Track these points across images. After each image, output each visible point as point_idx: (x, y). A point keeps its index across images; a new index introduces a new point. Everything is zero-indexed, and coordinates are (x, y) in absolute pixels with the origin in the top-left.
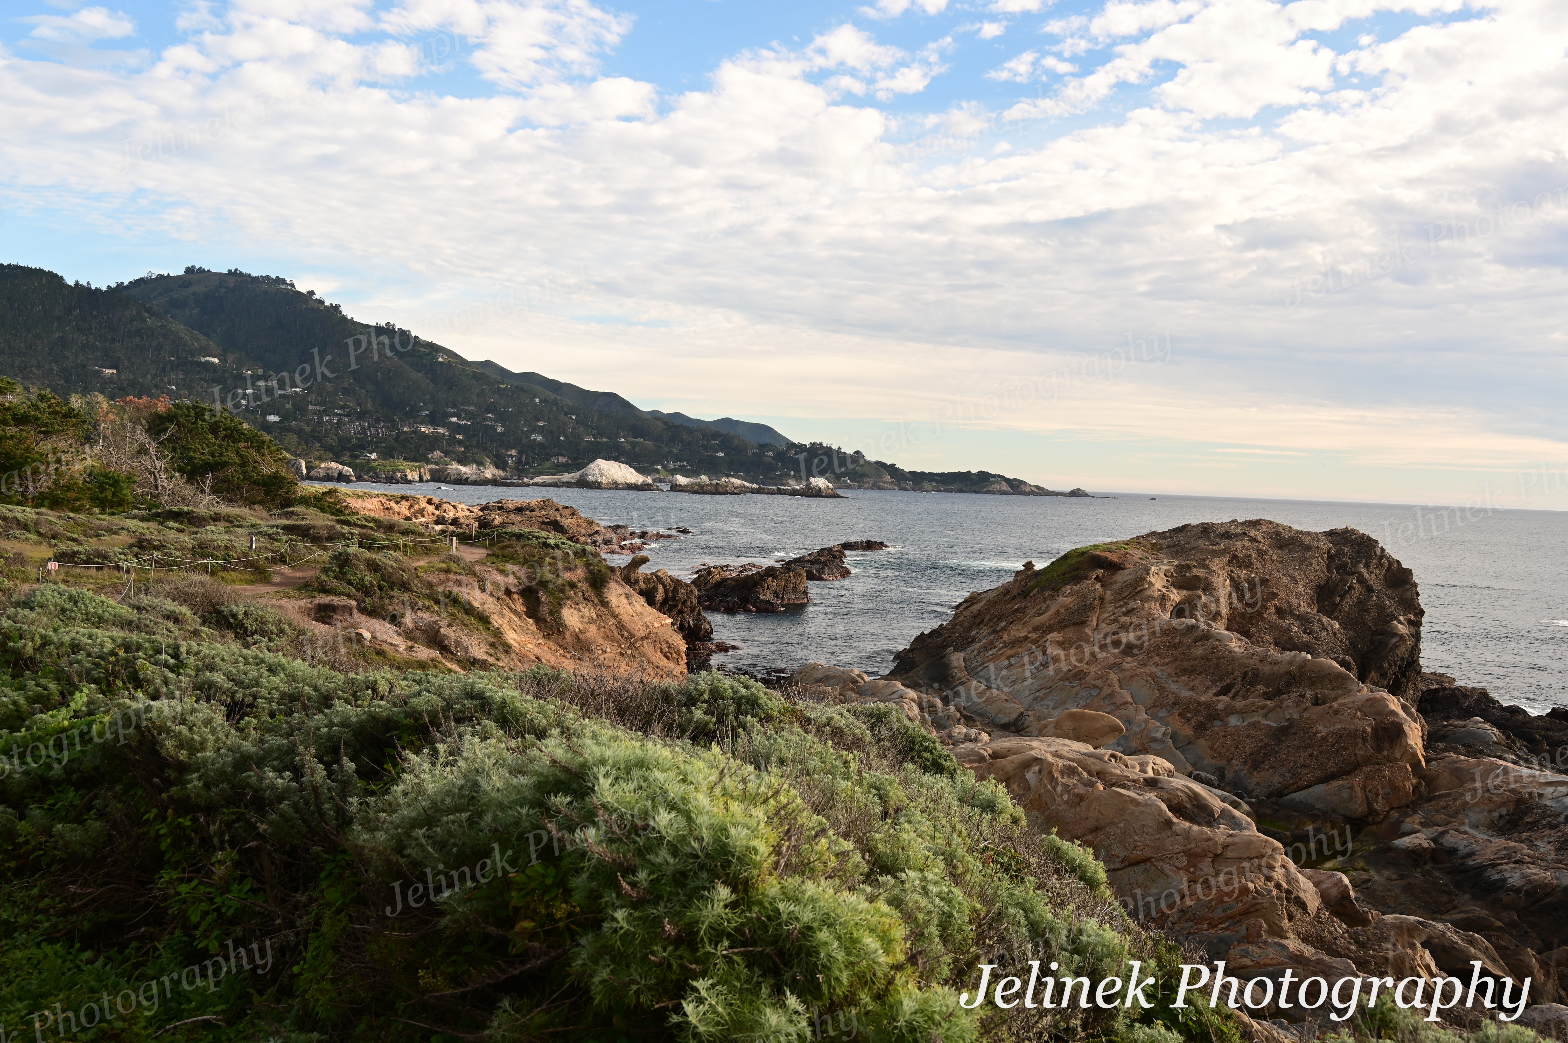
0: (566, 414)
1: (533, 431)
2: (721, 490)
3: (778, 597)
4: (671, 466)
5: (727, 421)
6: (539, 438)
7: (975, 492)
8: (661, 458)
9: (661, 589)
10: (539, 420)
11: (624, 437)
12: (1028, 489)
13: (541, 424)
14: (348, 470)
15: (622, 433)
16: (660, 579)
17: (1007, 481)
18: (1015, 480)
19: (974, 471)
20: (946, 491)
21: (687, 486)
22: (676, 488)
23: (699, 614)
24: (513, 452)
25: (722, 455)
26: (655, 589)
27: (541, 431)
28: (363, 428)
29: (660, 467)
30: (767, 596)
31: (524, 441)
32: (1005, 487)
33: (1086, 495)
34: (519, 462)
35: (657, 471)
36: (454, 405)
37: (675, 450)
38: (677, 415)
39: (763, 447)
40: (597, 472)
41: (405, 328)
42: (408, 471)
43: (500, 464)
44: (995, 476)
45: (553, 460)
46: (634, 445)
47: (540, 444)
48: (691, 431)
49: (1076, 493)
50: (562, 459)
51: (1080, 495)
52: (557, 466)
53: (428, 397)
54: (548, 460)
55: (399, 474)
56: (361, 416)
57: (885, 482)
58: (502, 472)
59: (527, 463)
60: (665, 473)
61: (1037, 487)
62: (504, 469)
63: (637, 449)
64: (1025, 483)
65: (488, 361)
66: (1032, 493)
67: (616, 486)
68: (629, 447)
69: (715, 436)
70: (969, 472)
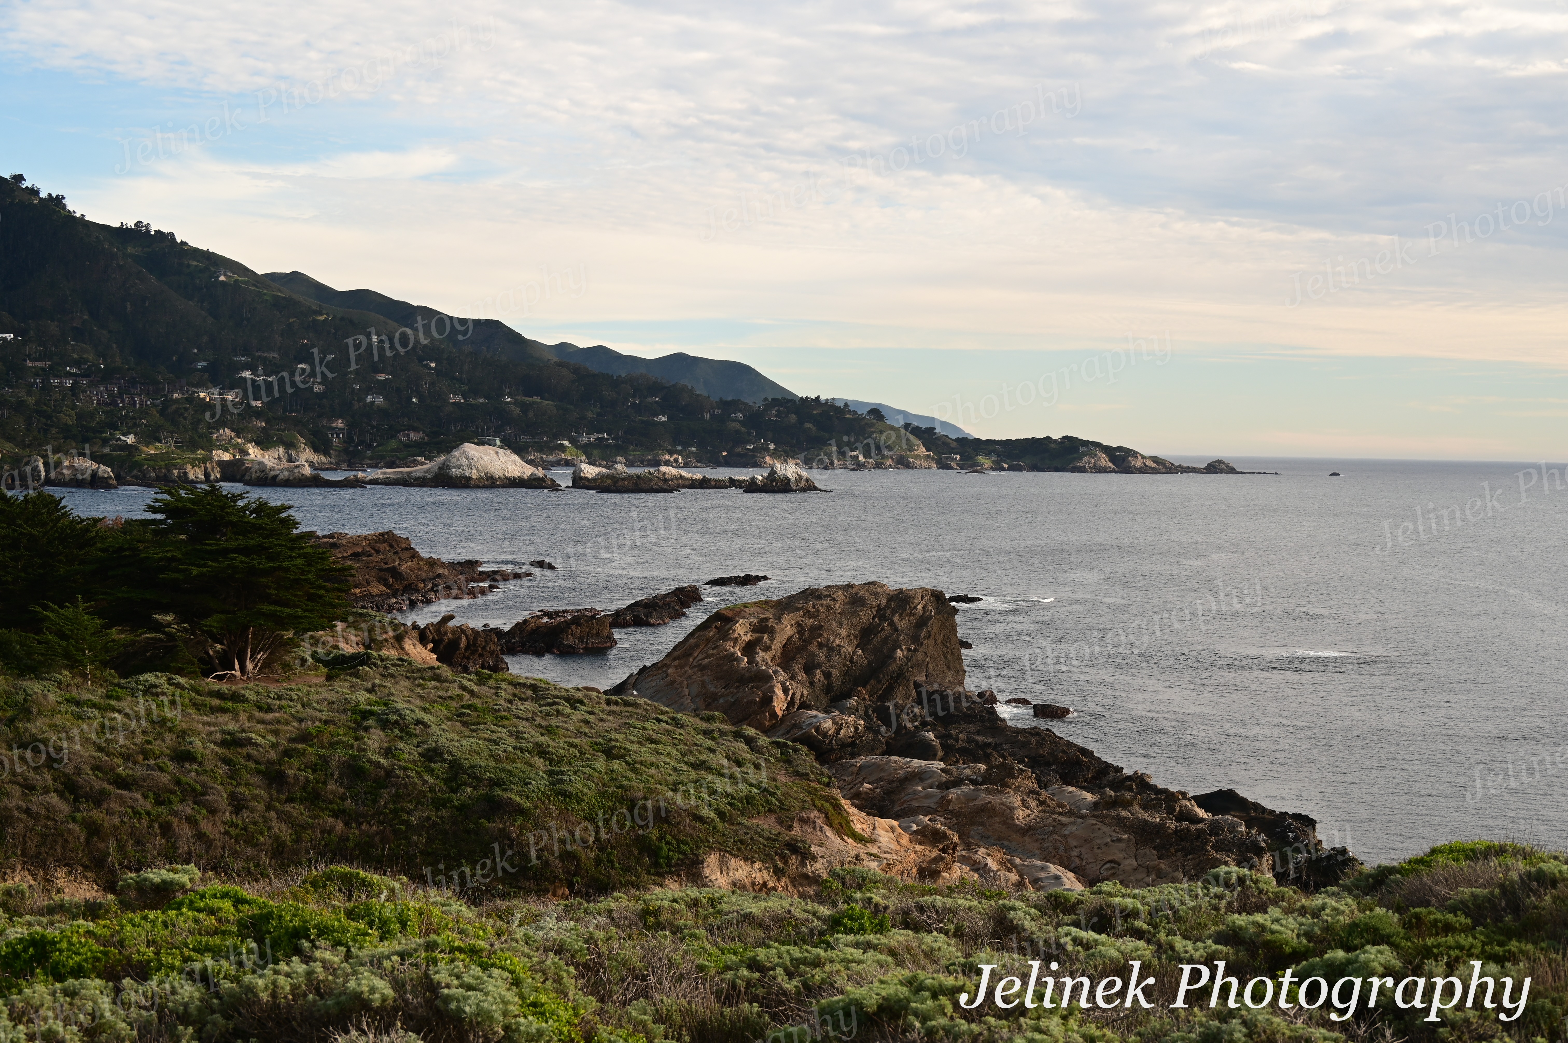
0: (421, 360)
1: (369, 390)
2: (643, 485)
3: (582, 642)
4: (584, 439)
5: (679, 359)
6: (379, 400)
7: (1057, 470)
8: (568, 428)
9: (464, 638)
10: (379, 372)
11: (510, 396)
12: (1138, 463)
13: (382, 377)
14: (105, 471)
15: (507, 389)
16: (463, 631)
17: (1107, 450)
18: (1120, 448)
19: (1056, 436)
20: (1011, 469)
21: (595, 480)
22: (579, 482)
23: (497, 656)
24: (339, 423)
25: (664, 419)
26: (460, 638)
27: (381, 388)
28: (111, 395)
29: (566, 443)
30: (569, 641)
31: (356, 405)
32: (1104, 461)
33: (1232, 470)
34: (349, 440)
35: (563, 448)
36: (246, 352)
37: (590, 415)
38: (600, 351)
39: (728, 406)
40: (464, 462)
41: (165, 230)
42: (189, 467)
43: (320, 445)
44: (1087, 443)
45: (400, 436)
46: (525, 408)
47: (381, 411)
48: (615, 383)
49: (1216, 467)
50: (414, 436)
51: (1222, 471)
52: (407, 446)
53: (205, 339)
54: (394, 436)
55: (175, 472)
56: (107, 377)
57: (917, 457)
58: (323, 458)
59: (361, 443)
60: (574, 450)
61: (1155, 459)
62: (326, 453)
63: (531, 414)
64: (1134, 454)
65: (295, 274)
66: (1143, 470)
67: (490, 482)
68: (517, 411)
69: (655, 388)
70: (1048, 438)
